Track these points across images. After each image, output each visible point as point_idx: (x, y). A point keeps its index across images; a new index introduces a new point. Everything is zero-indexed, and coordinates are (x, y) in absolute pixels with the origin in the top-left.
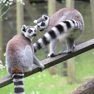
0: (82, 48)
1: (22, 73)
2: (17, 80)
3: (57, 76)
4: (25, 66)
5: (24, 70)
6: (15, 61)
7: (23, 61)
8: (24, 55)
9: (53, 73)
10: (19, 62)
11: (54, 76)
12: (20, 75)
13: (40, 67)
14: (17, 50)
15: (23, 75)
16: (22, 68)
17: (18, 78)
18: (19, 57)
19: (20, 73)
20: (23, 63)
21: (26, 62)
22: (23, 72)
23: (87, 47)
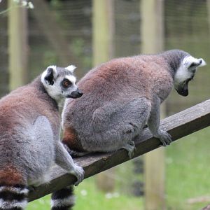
0: (184, 123)
1: (22, 187)
2: (7, 205)
3: (116, 195)
4: (33, 167)
5: (29, 177)
6: (8, 151)
7: (28, 153)
8: (33, 138)
9: (107, 188)
10: (18, 155)
11: (109, 196)
12: (17, 190)
13: (72, 172)
14: (16, 123)
15: (25, 191)
16: (24, 171)
17: (11, 200)
18: (17, 141)
19: (17, 186)
20: (29, 159)
21: (37, 156)
22: (27, 184)
23: (197, 119)
